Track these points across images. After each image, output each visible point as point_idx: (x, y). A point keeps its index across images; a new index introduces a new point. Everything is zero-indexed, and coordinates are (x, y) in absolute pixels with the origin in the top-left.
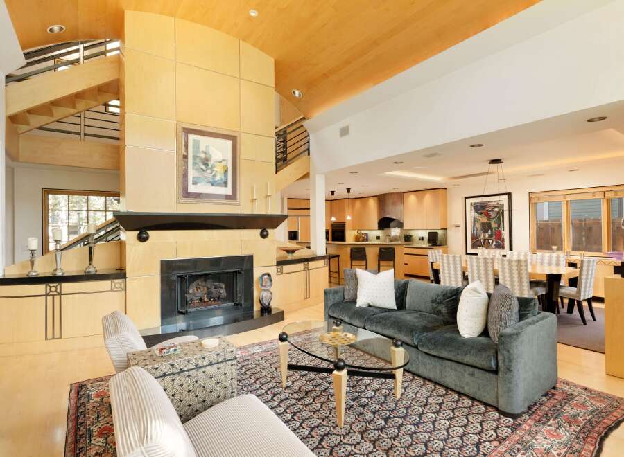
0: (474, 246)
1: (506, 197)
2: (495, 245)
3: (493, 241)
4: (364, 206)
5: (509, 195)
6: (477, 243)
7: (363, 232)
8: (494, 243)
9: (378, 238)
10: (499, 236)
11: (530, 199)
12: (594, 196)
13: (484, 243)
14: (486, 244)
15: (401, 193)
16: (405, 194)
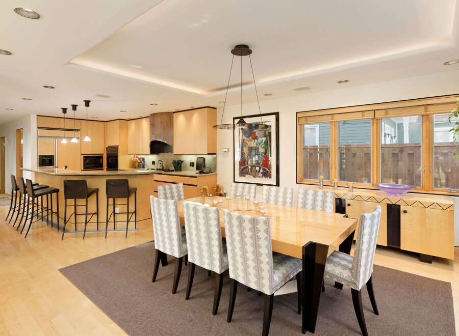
0: (242, 173)
1: (274, 117)
2: (262, 173)
3: (260, 167)
4: (139, 127)
5: (277, 114)
6: (245, 171)
7: (139, 157)
8: (261, 171)
9: (153, 163)
10: (266, 164)
11: (298, 119)
12: (363, 115)
13: (251, 171)
14: (254, 173)
15: (171, 112)
16: (174, 114)
